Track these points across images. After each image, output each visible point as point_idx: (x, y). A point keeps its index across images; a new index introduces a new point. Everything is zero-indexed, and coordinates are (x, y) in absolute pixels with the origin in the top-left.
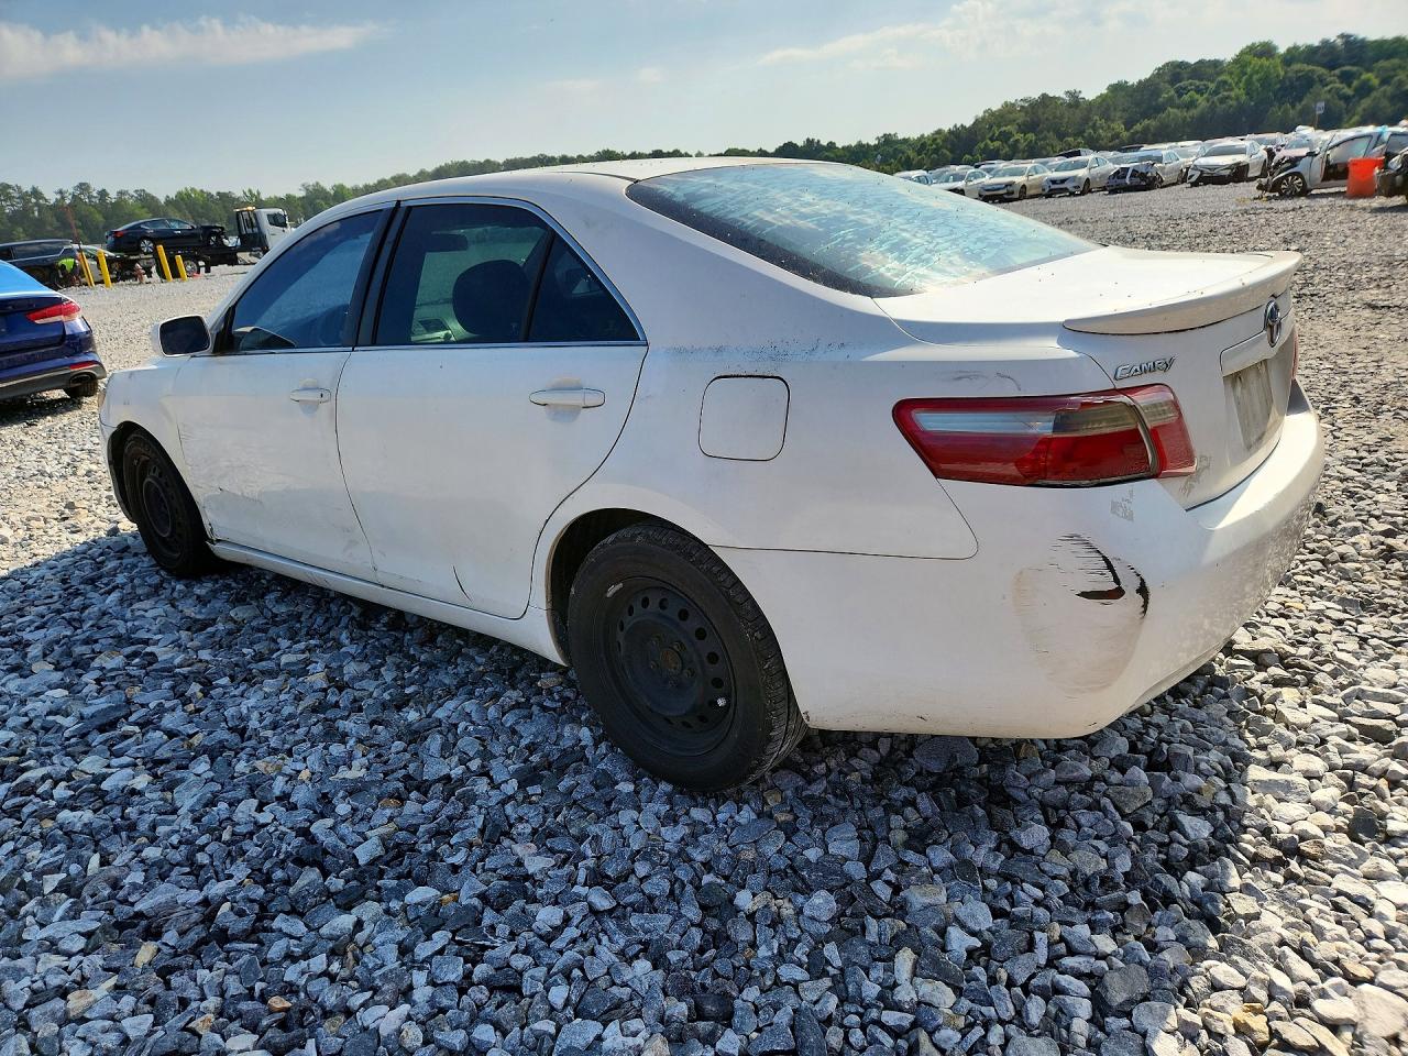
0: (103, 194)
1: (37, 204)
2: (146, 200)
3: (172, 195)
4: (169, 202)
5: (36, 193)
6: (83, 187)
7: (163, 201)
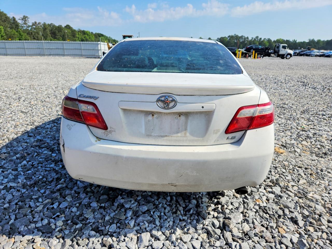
0: (261, 39)
1: (247, 40)
2: (269, 41)
3: (275, 40)
4: (274, 41)
5: (248, 38)
6: (257, 37)
7: (273, 41)
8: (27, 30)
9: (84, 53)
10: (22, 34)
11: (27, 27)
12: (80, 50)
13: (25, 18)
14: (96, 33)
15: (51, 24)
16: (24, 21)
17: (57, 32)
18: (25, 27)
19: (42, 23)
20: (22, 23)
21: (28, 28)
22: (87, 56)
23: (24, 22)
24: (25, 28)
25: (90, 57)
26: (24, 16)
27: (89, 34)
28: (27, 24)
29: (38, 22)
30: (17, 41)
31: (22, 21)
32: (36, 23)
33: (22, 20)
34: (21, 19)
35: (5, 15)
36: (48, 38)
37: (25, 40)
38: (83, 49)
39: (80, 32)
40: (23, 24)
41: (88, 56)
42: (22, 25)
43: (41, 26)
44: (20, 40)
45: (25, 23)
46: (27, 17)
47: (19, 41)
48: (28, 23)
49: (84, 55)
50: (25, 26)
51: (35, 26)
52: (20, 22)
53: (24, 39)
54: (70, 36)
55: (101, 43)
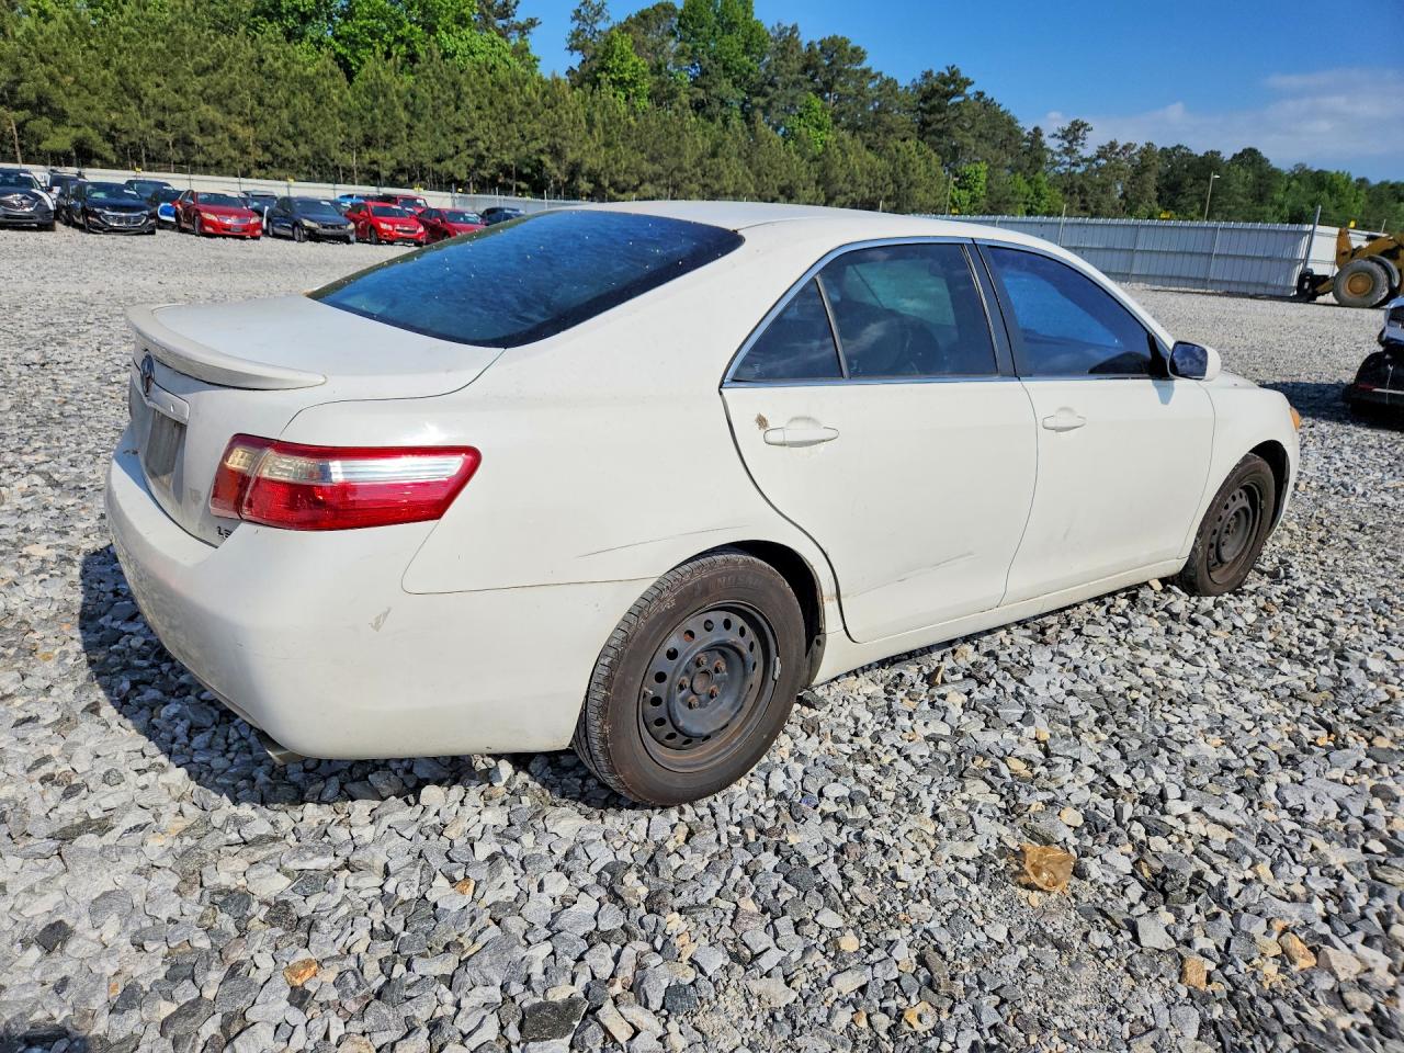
8: (1071, 174)
9: (1216, 270)
10: (1045, 190)
11: (1073, 164)
12: (1204, 259)
13: (1074, 132)
14: (1383, 184)
15: (1174, 149)
16: (1070, 142)
17: (1190, 181)
18: (1064, 163)
19: (1141, 144)
20: (1059, 150)
21: (1073, 169)
22: (1225, 288)
23: (1066, 145)
24: (1061, 169)
25: (1242, 289)
26: (1074, 123)
27: (1342, 187)
28: (1074, 151)
29: (1121, 143)
30: (1018, 218)
31: (1060, 142)
32: (1113, 145)
33: (1064, 137)
34: (1060, 134)
35: (1011, 122)
36: (1142, 209)
37: (1049, 214)
38: (1217, 256)
39: (1299, 180)
40: (1060, 155)
41: (1233, 288)
42: (1057, 158)
43: (1130, 159)
44: (1029, 213)
45: (1068, 151)
46: (1084, 125)
47: (1025, 218)
48: (1079, 148)
49: (1212, 281)
50: (1067, 159)
51: (1105, 158)
52: (1053, 144)
53: (1046, 209)
54: (1241, 200)
55: (1319, 229)
